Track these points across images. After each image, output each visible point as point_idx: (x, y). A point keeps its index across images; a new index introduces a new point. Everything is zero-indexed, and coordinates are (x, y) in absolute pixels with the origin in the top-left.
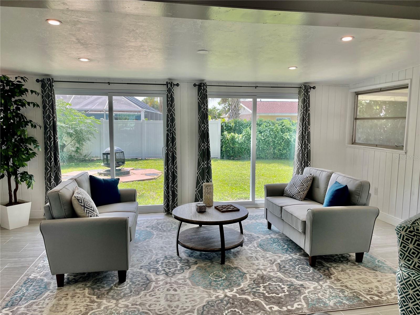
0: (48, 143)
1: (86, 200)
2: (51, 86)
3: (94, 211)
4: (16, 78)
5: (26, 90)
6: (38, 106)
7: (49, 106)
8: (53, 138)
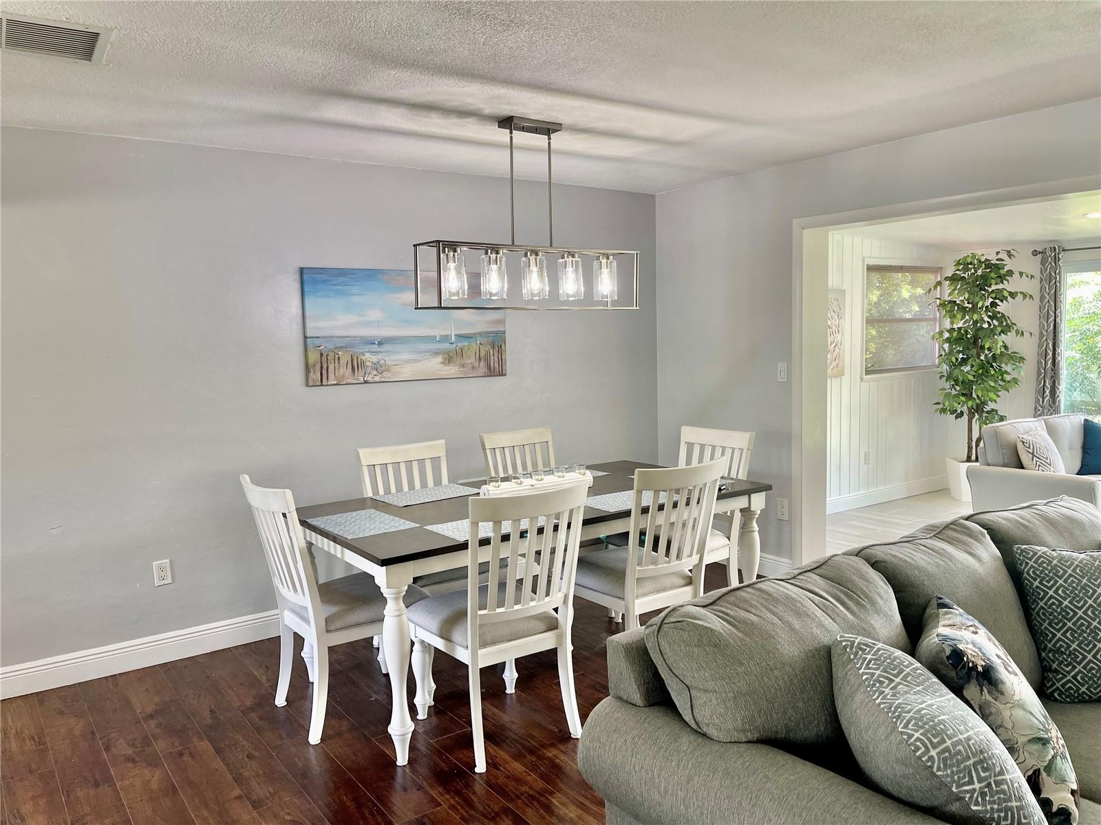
0: (1042, 363)
1: (1038, 446)
2: (1056, 259)
3: (1050, 465)
4: (998, 253)
5: (1010, 273)
6: (1031, 297)
7: (1050, 297)
8: (1051, 354)
